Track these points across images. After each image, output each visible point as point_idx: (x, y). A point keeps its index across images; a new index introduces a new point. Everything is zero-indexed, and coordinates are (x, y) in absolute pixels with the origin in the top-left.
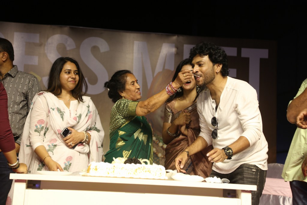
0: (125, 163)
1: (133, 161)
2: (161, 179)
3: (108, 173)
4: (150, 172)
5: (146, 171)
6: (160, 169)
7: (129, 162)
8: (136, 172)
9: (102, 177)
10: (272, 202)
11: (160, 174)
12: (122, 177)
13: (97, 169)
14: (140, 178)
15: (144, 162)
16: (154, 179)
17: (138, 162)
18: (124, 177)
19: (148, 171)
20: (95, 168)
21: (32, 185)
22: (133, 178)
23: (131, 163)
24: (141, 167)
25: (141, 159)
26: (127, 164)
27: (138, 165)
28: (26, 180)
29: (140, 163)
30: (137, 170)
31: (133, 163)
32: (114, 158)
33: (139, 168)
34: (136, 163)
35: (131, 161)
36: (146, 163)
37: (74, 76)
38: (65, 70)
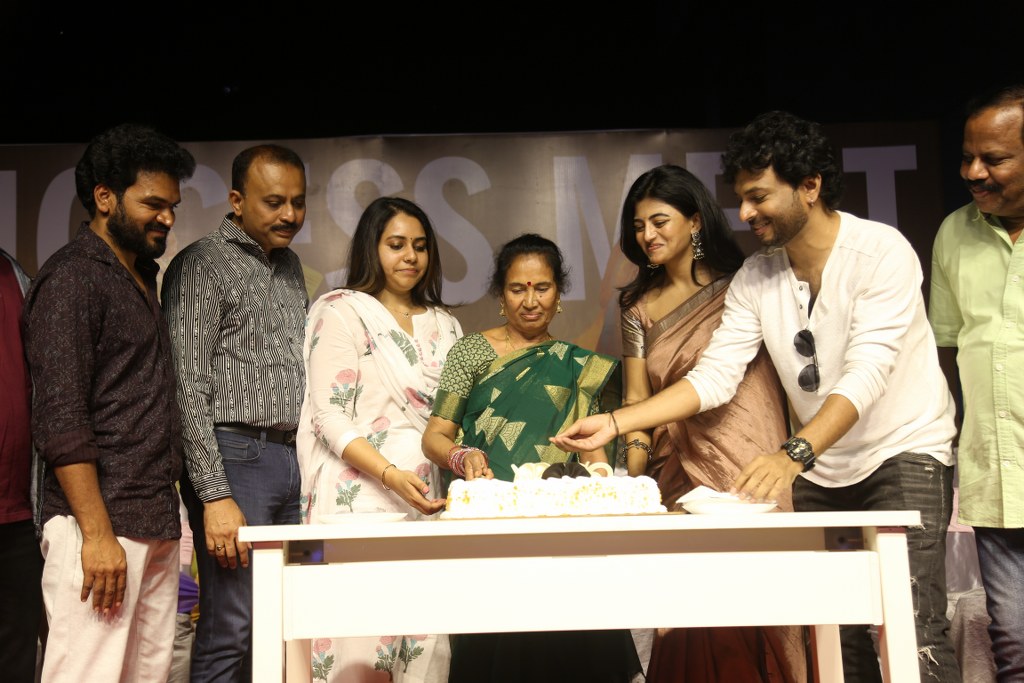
0: (545, 476)
1: (566, 470)
2: (648, 512)
3: (501, 508)
4: (615, 497)
5: (604, 495)
7: (555, 474)
8: (576, 498)
9: (482, 519)
10: (961, 550)
11: (645, 499)
12: (540, 517)
13: (468, 499)
14: (589, 515)
15: (596, 470)
17: (581, 472)
18: (545, 517)
19: (611, 494)
20: (463, 496)
22: (569, 516)
23: (560, 476)
24: (591, 486)
25: (588, 463)
26: (551, 480)
27: (580, 479)
29: (586, 474)
30: (578, 493)
31: (566, 474)
32: (513, 466)
33: (584, 488)
34: (573, 476)
35: (560, 470)
37: (412, 256)
38: (389, 238)
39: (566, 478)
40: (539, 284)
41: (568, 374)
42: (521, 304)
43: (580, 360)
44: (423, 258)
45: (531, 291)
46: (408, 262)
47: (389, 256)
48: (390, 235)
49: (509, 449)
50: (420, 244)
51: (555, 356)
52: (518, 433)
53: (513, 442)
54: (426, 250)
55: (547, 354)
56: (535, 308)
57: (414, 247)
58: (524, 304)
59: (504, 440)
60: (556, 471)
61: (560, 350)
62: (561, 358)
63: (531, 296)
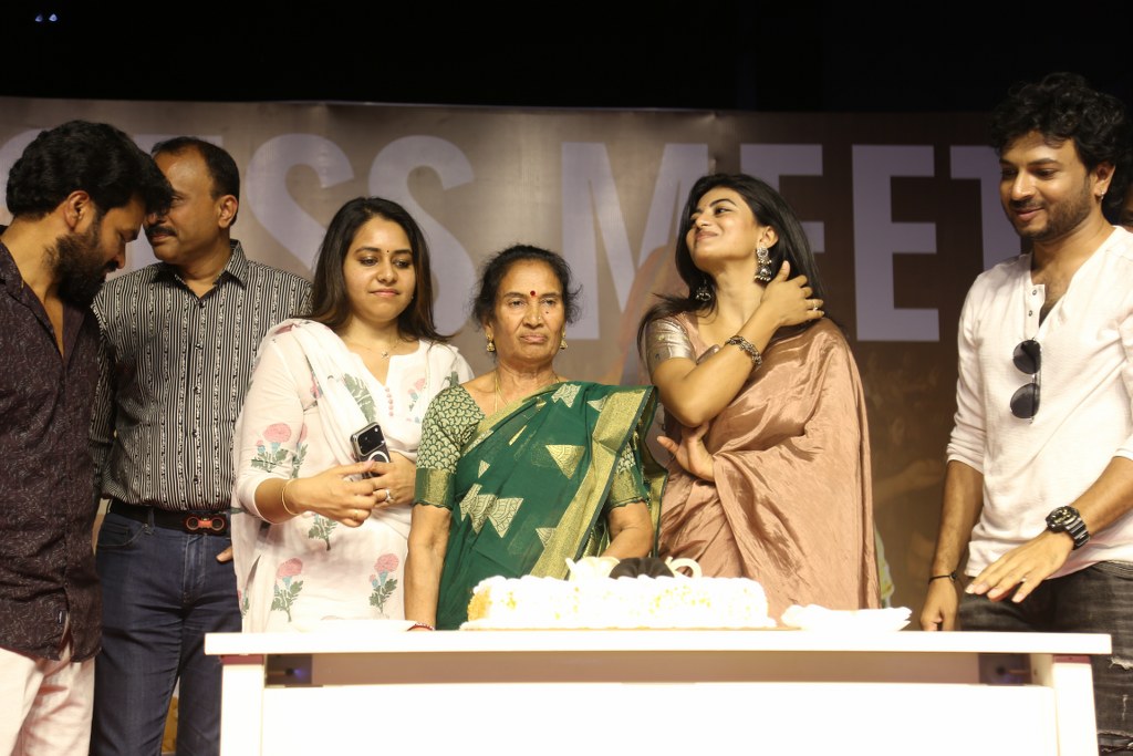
0: (615, 574)
1: (643, 567)
4: (708, 605)
5: (693, 602)
6: (745, 591)
7: (627, 572)
8: (658, 605)
9: (534, 630)
12: (609, 629)
14: (674, 629)
15: (680, 569)
16: (725, 629)
17: (660, 571)
18: (616, 629)
19: (702, 601)
21: (283, 673)
22: (648, 629)
23: (635, 575)
24: (676, 589)
25: (670, 558)
26: (624, 580)
27: (661, 579)
28: (262, 655)
29: (668, 573)
30: (659, 599)
31: (642, 573)
33: (667, 591)
34: (653, 575)
35: (634, 567)
36: (688, 571)
37: (389, 275)
38: (358, 251)
39: (643, 578)
40: (546, 295)
41: (579, 426)
42: (522, 321)
43: (594, 404)
44: (407, 278)
45: (534, 302)
46: (383, 281)
47: (360, 276)
48: (359, 247)
49: (502, 535)
50: (402, 258)
51: (561, 403)
52: (513, 513)
53: (507, 525)
54: (411, 267)
55: (550, 403)
56: (540, 325)
57: (393, 262)
58: (526, 321)
59: (494, 524)
60: (630, 567)
61: (568, 395)
62: (569, 406)
63: (535, 310)
